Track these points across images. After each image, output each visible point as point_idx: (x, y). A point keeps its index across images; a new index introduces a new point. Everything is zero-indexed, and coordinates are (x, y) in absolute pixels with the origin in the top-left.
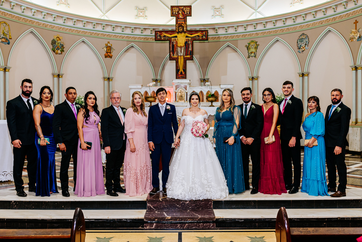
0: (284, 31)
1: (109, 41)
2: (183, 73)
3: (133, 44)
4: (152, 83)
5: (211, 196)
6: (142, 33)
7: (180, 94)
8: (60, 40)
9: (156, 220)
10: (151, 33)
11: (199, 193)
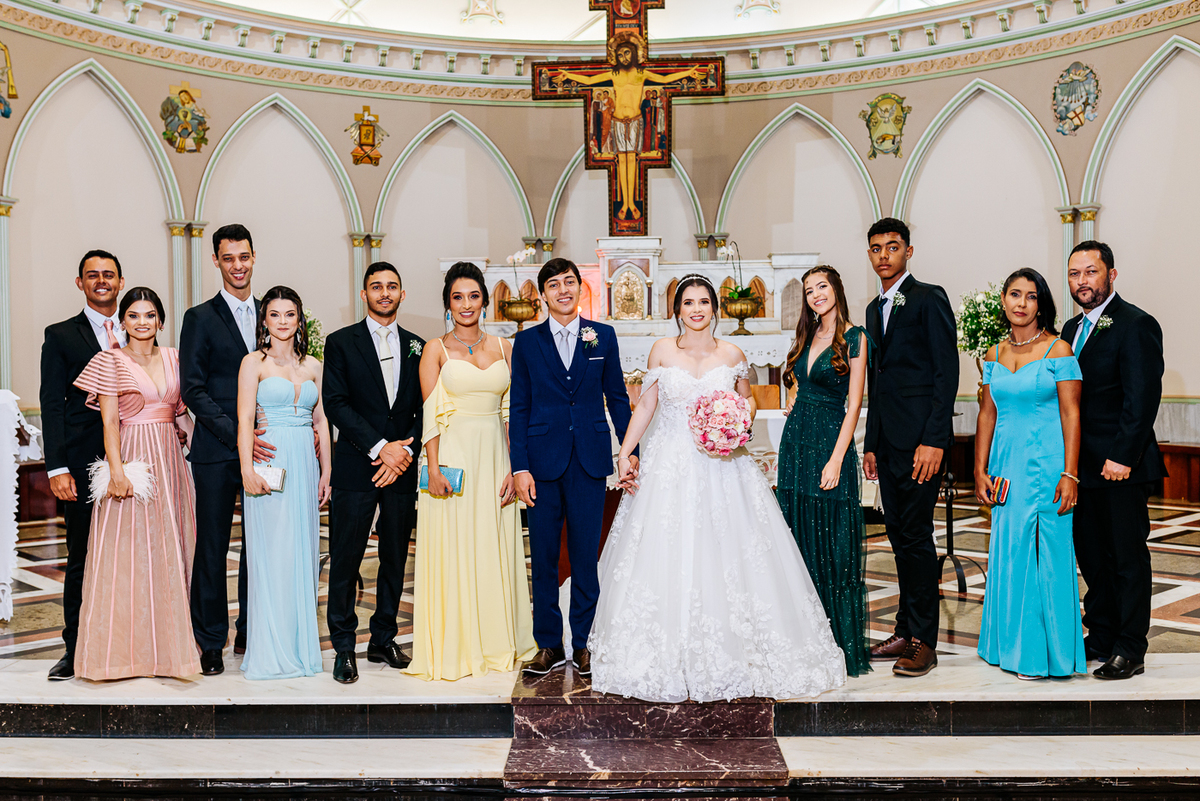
0: (1006, 57)
1: (367, 105)
2: (637, 215)
3: (453, 113)
4: (525, 252)
5: (771, 686)
6: (485, 73)
7: (624, 290)
8: (194, 101)
9: (552, 783)
10: (519, 74)
11: (722, 673)
